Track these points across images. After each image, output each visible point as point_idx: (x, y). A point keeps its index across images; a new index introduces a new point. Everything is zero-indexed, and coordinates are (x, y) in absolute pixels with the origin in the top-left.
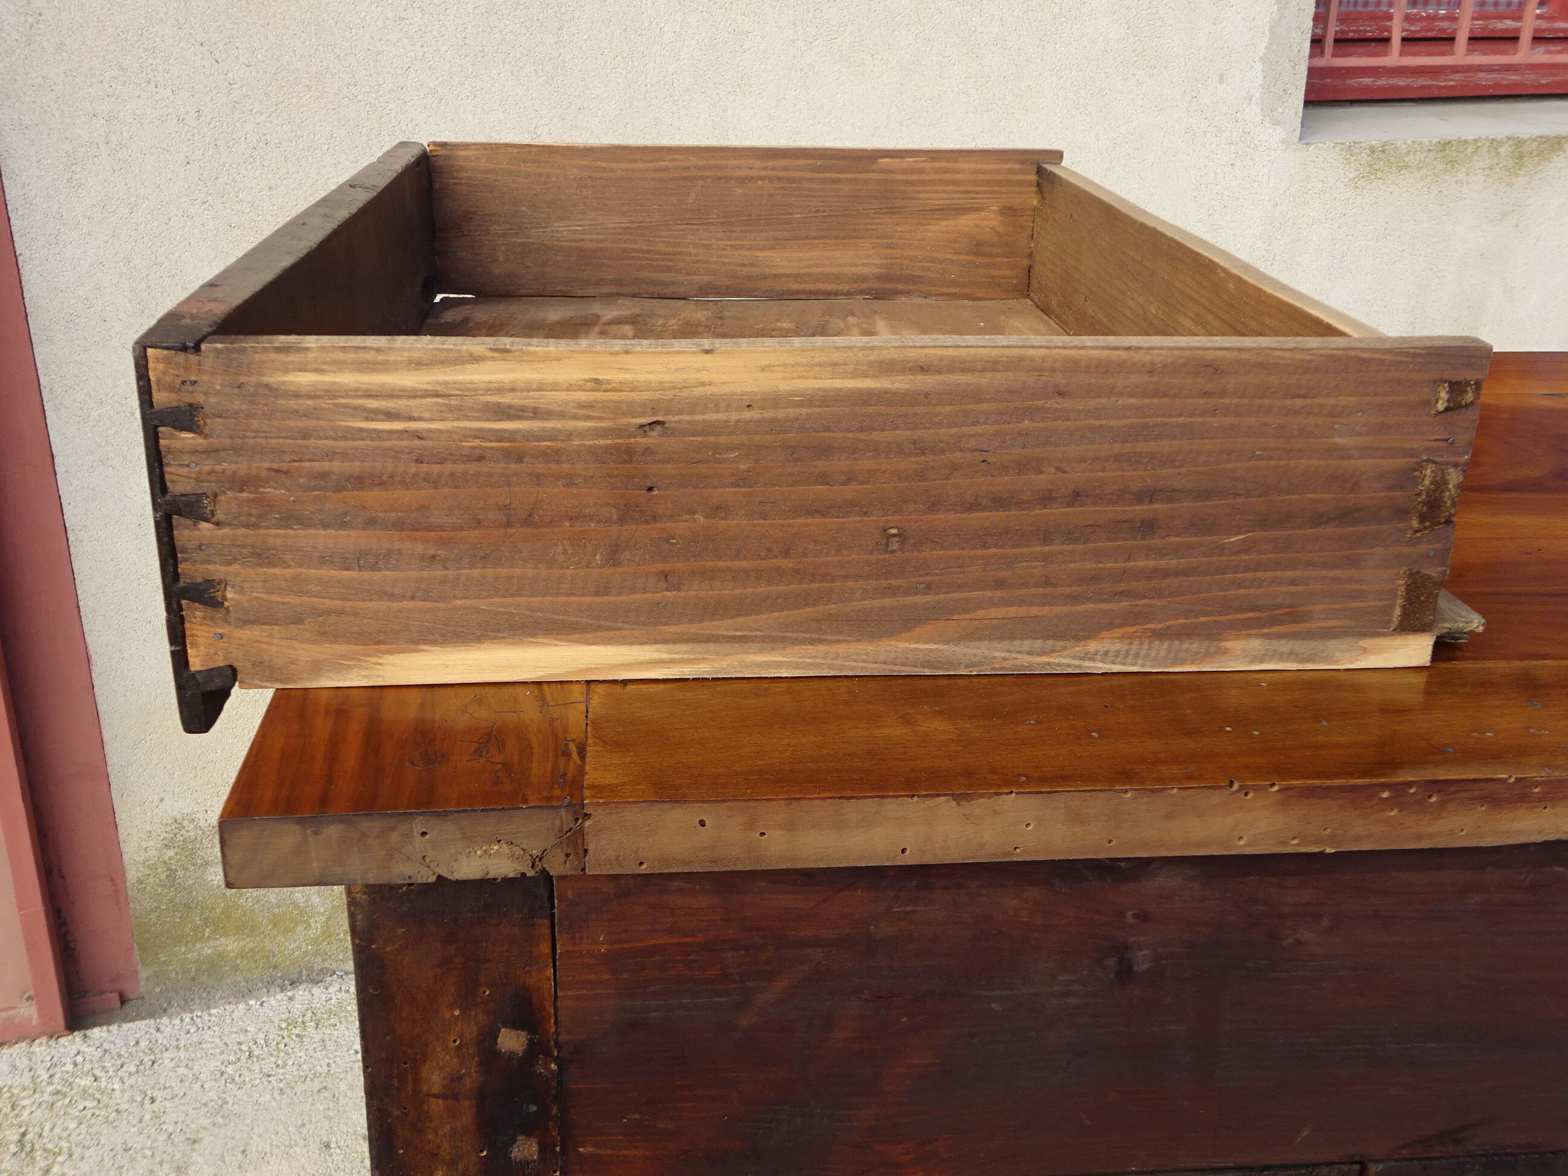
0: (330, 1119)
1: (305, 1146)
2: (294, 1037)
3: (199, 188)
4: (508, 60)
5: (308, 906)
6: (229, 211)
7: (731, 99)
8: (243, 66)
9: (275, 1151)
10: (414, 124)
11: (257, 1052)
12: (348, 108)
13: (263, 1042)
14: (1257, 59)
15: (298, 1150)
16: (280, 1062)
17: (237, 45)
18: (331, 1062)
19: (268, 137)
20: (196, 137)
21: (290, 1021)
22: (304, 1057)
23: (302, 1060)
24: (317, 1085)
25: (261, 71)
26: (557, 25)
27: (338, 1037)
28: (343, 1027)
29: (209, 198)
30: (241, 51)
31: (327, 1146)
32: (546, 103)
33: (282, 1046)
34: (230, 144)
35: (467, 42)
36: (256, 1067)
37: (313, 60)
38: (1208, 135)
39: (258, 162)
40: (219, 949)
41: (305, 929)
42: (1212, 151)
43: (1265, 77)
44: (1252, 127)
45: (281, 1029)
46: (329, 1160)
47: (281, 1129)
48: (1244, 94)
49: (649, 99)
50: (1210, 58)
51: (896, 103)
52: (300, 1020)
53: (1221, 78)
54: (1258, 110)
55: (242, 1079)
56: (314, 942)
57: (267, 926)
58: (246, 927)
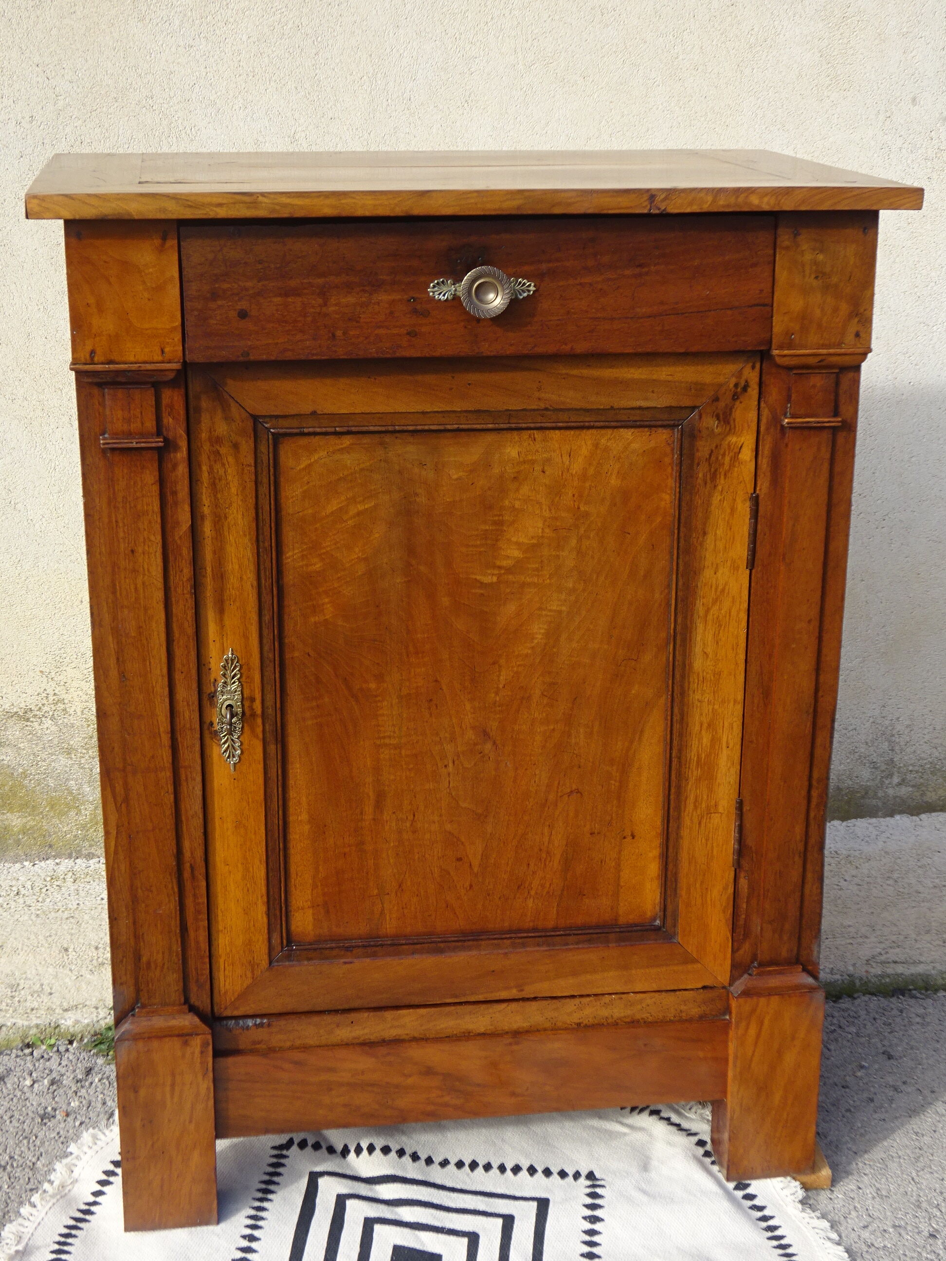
1: (49, 948)
2: (54, 886)
4: (273, 79)
7: (460, 112)
8: (68, 82)
9: (25, 948)
10: (197, 128)
11: (23, 891)
12: (145, 116)
13: (30, 887)
15: (43, 949)
16: (40, 899)
17: (64, 66)
18: (81, 903)
19: (83, 137)
20: (29, 137)
21: (54, 877)
22: (60, 898)
23: (58, 900)
24: (66, 915)
25: (81, 87)
26: (314, 51)
27: (89, 889)
28: (95, 884)
30: (66, 71)
31: (66, 950)
32: (304, 113)
33: (44, 890)
34: (54, 142)
35: (241, 64)
36: (21, 901)
37: (121, 78)
38: (904, 151)
40: (6, 823)
42: (908, 165)
45: (45, 880)
46: (66, 957)
47: (32, 937)
48: (937, 115)
49: (389, 112)
50: (902, 82)
51: (606, 117)
52: (62, 877)
53: (914, 100)
55: (9, 906)
56: (83, 827)
57: (46, 807)
58: (28, 806)
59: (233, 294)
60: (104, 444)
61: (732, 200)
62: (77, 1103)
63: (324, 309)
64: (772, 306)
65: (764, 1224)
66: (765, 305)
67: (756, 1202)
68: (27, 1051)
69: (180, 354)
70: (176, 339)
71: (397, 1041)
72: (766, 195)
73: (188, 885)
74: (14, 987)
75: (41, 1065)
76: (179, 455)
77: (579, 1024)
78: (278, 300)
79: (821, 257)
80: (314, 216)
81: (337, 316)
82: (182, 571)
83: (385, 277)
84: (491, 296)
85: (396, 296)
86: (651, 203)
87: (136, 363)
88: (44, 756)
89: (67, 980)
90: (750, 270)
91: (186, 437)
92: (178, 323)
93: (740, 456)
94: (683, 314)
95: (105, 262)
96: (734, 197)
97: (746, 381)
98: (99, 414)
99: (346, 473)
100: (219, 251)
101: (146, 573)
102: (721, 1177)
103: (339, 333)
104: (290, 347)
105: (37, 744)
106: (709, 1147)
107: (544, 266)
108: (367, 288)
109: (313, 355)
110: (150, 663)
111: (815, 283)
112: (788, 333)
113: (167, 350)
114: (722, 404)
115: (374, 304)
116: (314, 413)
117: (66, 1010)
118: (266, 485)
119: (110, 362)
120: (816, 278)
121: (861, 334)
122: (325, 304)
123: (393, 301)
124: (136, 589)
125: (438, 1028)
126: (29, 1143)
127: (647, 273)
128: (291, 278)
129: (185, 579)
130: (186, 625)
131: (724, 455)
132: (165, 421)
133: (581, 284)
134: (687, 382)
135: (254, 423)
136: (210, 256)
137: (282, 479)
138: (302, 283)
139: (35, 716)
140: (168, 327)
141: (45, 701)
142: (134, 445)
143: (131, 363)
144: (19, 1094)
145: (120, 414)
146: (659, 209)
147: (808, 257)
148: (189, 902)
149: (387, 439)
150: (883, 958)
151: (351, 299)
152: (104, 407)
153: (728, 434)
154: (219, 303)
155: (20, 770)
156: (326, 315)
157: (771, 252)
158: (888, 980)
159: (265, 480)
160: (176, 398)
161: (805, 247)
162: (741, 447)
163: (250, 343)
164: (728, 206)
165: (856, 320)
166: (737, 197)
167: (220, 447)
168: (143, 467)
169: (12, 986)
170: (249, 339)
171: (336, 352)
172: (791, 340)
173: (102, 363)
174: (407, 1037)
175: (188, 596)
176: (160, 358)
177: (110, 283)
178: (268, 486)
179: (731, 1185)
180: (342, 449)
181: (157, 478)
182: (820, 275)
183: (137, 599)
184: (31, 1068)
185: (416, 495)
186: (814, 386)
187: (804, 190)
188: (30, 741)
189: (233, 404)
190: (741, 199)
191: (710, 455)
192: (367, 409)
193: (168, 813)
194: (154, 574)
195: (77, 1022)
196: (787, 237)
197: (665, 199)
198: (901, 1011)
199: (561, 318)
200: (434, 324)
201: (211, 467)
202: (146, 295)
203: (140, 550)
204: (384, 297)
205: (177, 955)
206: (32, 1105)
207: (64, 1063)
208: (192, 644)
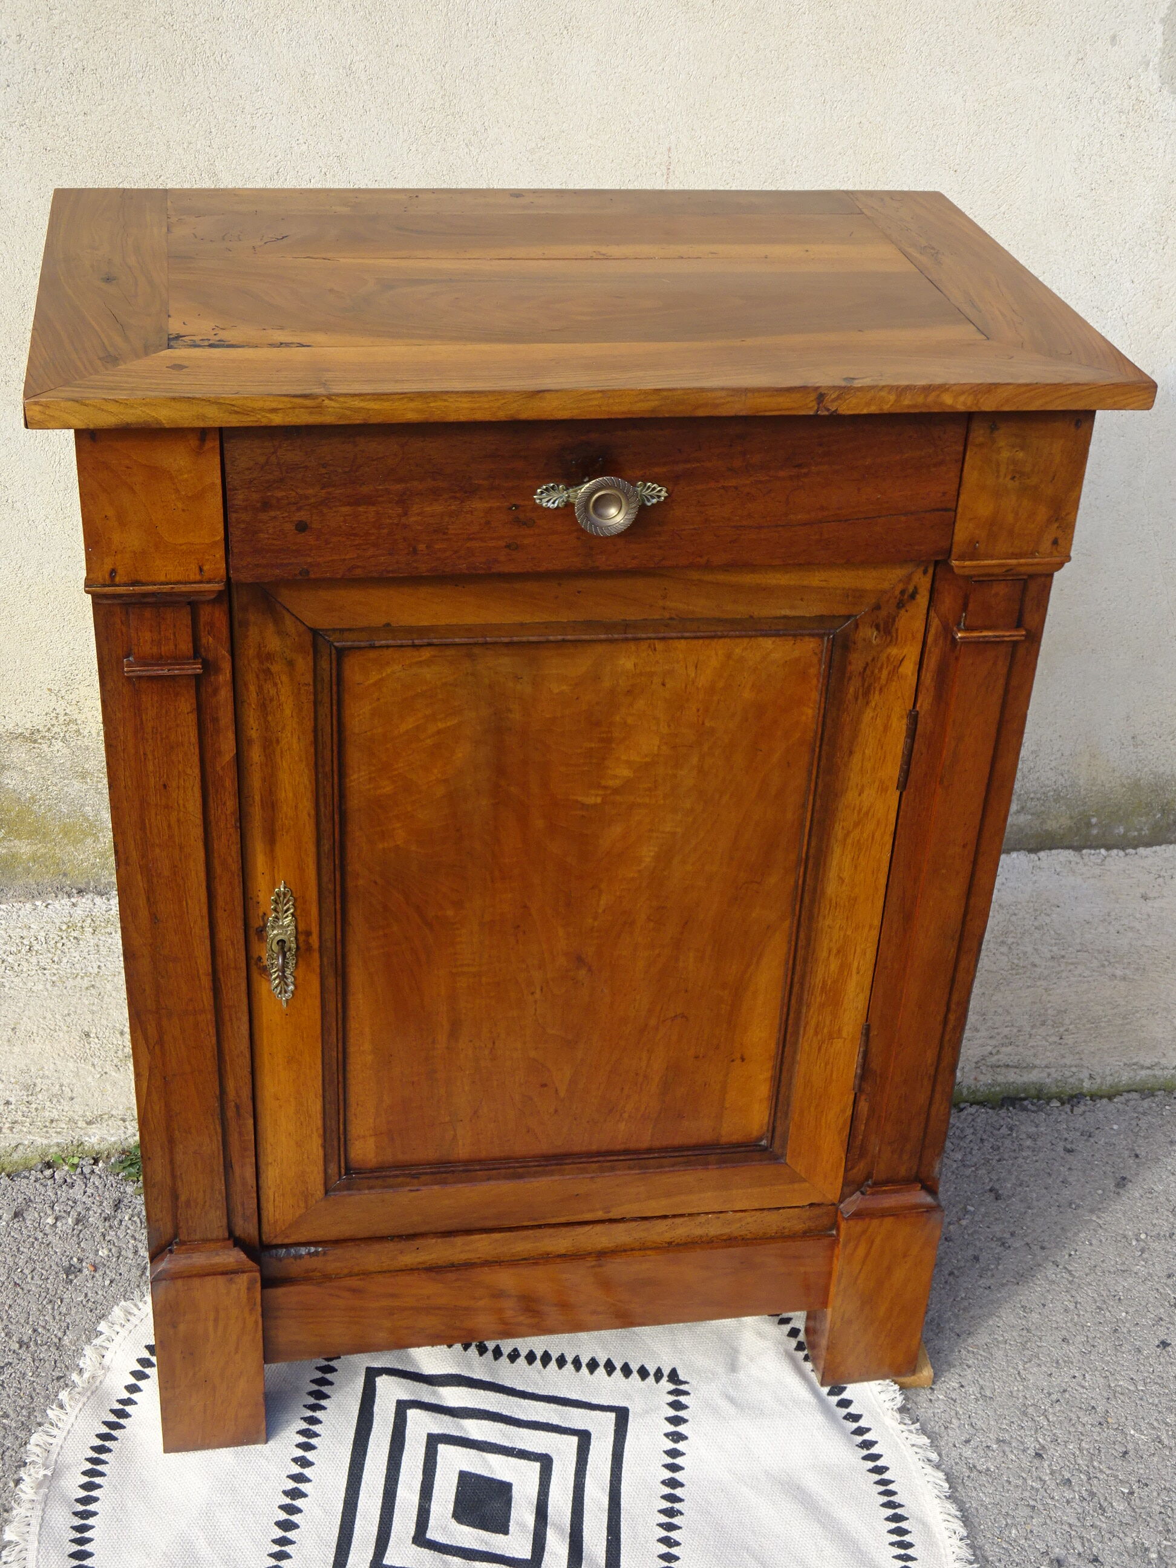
0: (93, 1012)
1: (68, 1032)
2: (72, 939)
3: (18, 110)
5: (97, 821)
6: (45, 134)
7: (558, 42)
9: (41, 1032)
11: (36, 947)
13: (43, 939)
14: (1157, 20)
15: (61, 1034)
16: (56, 959)
18: (102, 965)
20: (16, 61)
21: (70, 924)
22: (78, 957)
23: (76, 960)
24: (86, 983)
27: (111, 944)
29: (27, 121)
31: (87, 1035)
32: (363, 39)
33: (59, 945)
34: (48, 68)
36: (34, 960)
38: (1095, 101)
39: (75, 87)
40: (13, 850)
41: (94, 842)
42: (1098, 120)
43: (1166, 41)
44: (1148, 96)
45: (61, 930)
46: (87, 1046)
47: (49, 1015)
48: (1140, 58)
49: (469, 39)
50: (1101, 16)
52: (79, 925)
53: (1114, 38)
54: (1156, 77)
55: (20, 968)
57: (58, 834)
58: (38, 832)
59: (289, 504)
60: (127, 672)
61: (920, 400)
62: (106, 1252)
63: (404, 520)
64: (955, 511)
65: (859, 1439)
66: (945, 510)
67: (852, 1410)
68: (48, 1172)
69: (223, 572)
70: (218, 556)
71: (468, 1265)
72: (963, 393)
73: (233, 1125)
74: (30, 1089)
75: (64, 1190)
76: (221, 678)
77: (670, 1243)
78: (345, 509)
79: (1021, 455)
80: (394, 421)
81: (419, 528)
82: (225, 803)
83: (481, 482)
84: (613, 511)
85: (495, 504)
86: (818, 404)
87: (167, 584)
88: (55, 780)
89: (90, 1079)
90: (933, 470)
91: (230, 658)
92: (220, 536)
93: (901, 670)
94: (846, 521)
95: (128, 467)
96: (922, 397)
97: (915, 588)
98: (122, 635)
99: (424, 688)
100: (273, 453)
101: (182, 808)
102: (815, 1378)
103: (422, 547)
104: (359, 564)
105: (46, 768)
106: (802, 1337)
107: (680, 468)
108: (458, 495)
109: (388, 572)
110: (187, 904)
111: (1011, 484)
112: (973, 542)
113: (205, 568)
114: (883, 613)
115: (467, 513)
116: (388, 625)
117: (89, 1123)
118: (327, 705)
119: (134, 583)
120: (1013, 478)
121: (1060, 541)
122: (406, 514)
123: (491, 508)
124: (169, 826)
125: (514, 1251)
126: (53, 1309)
127: (806, 475)
128: (364, 484)
129: (228, 812)
130: (230, 860)
131: (881, 668)
132: (204, 641)
133: (723, 487)
134: (844, 589)
135: (314, 638)
136: (262, 460)
137: (346, 696)
138: (377, 490)
139: (43, 737)
140: (207, 541)
141: (54, 722)
142: (165, 672)
143: (162, 584)
144: (40, 1235)
145: (148, 636)
146: (828, 410)
147: (1005, 454)
148: (234, 1139)
149: (476, 650)
150: (993, 1060)
151: (438, 508)
152: (129, 626)
153: (888, 646)
154: (272, 514)
155: (28, 795)
156: (405, 526)
157: (961, 449)
158: (998, 1089)
159: (327, 699)
160: (217, 615)
161: (1002, 444)
162: (903, 660)
163: (309, 560)
164: (915, 406)
165: (1056, 525)
166: (926, 397)
167: (272, 664)
168: (177, 694)
169: (27, 1088)
170: (309, 555)
171: (417, 568)
172: (975, 548)
173: (125, 585)
174: (478, 1261)
175: (232, 830)
176: (198, 577)
177: (134, 492)
178: (329, 705)
179: (826, 1390)
180: (421, 662)
181: (195, 706)
182: (1017, 476)
183: (171, 837)
184: (53, 1197)
185: (510, 711)
186: (997, 594)
187: (1011, 387)
188: (39, 764)
189: (287, 616)
190: (931, 398)
191: (865, 669)
192: (454, 621)
193: (209, 1055)
194: (191, 809)
195: (103, 1139)
196: (982, 432)
197: (838, 398)
198: (1011, 1129)
199: (696, 526)
200: (539, 535)
201: (260, 688)
202: (180, 505)
203: (174, 784)
204: (479, 505)
205: (220, 1193)
206: (56, 1253)
207: (89, 1191)
208: (237, 881)
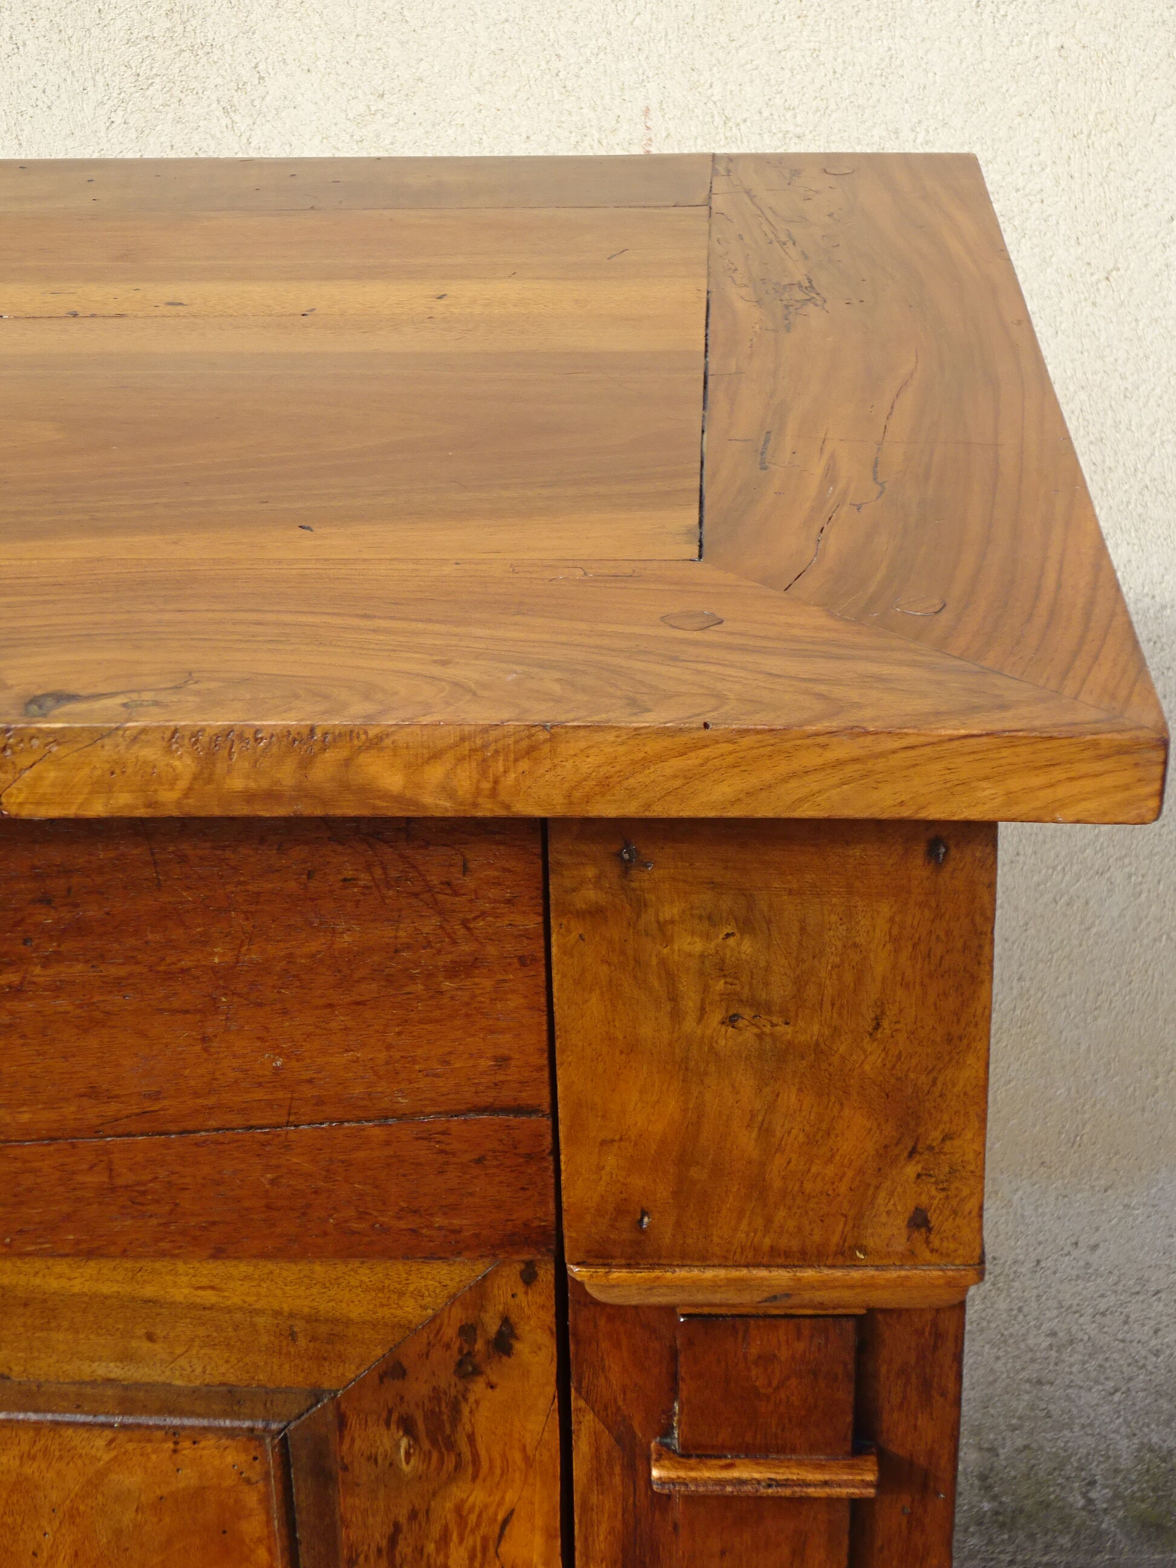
61: (286, 775)
64: (551, 1114)
66: (521, 1110)
72: (436, 756)
79: (746, 947)
90: (449, 985)
93: (504, 1548)
94: (182, 1134)
97: (506, 1320)
111: (727, 1040)
112: (631, 1210)
114: (418, 1388)
120: (732, 1020)
121: (934, 1220)
131: (444, 1540)
134: (277, 1313)
147: (689, 944)
153: (452, 1479)
157: (533, 922)
161: (669, 910)
162: (506, 1522)
164: (271, 796)
165: (911, 1170)
166: (306, 764)
172: (642, 1228)
182: (747, 1012)
186: (767, 1359)
187: (611, 737)
190: (323, 771)
191: (393, 1541)
196: (590, 872)
